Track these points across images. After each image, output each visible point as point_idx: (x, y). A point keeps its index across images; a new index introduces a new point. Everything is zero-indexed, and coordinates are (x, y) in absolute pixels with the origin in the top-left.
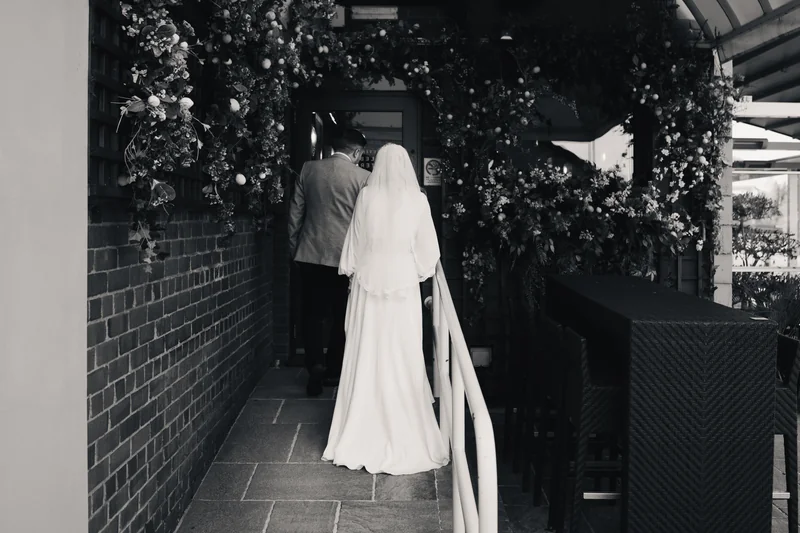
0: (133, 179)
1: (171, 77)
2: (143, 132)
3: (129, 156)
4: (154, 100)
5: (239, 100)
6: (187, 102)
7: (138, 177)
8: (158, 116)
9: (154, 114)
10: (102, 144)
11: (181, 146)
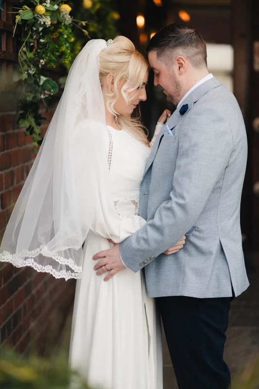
0: (25, 76)
2: (32, 36)
3: (22, 56)
4: (41, 9)
6: (66, 8)
7: (29, 74)
8: (44, 23)
9: (42, 21)
11: (60, 46)
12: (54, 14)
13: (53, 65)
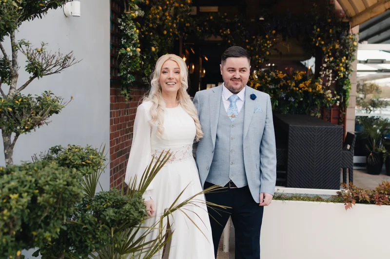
0: (122, 74)
1: (133, 42)
2: (125, 59)
3: (121, 67)
4: (128, 49)
5: (155, 47)
6: (139, 50)
7: (124, 73)
9: (129, 54)
10: (113, 64)
11: (136, 64)
12: (134, 51)
13: (133, 71)
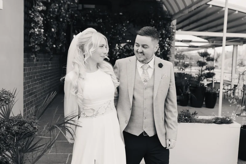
0: (32, 45)
1: (39, 25)
2: (34, 36)
3: (31, 41)
4: (36, 30)
5: (54, 29)
6: (43, 30)
9: (36, 33)
10: (26, 38)
11: (41, 39)
12: (39, 31)
13: (39, 43)
